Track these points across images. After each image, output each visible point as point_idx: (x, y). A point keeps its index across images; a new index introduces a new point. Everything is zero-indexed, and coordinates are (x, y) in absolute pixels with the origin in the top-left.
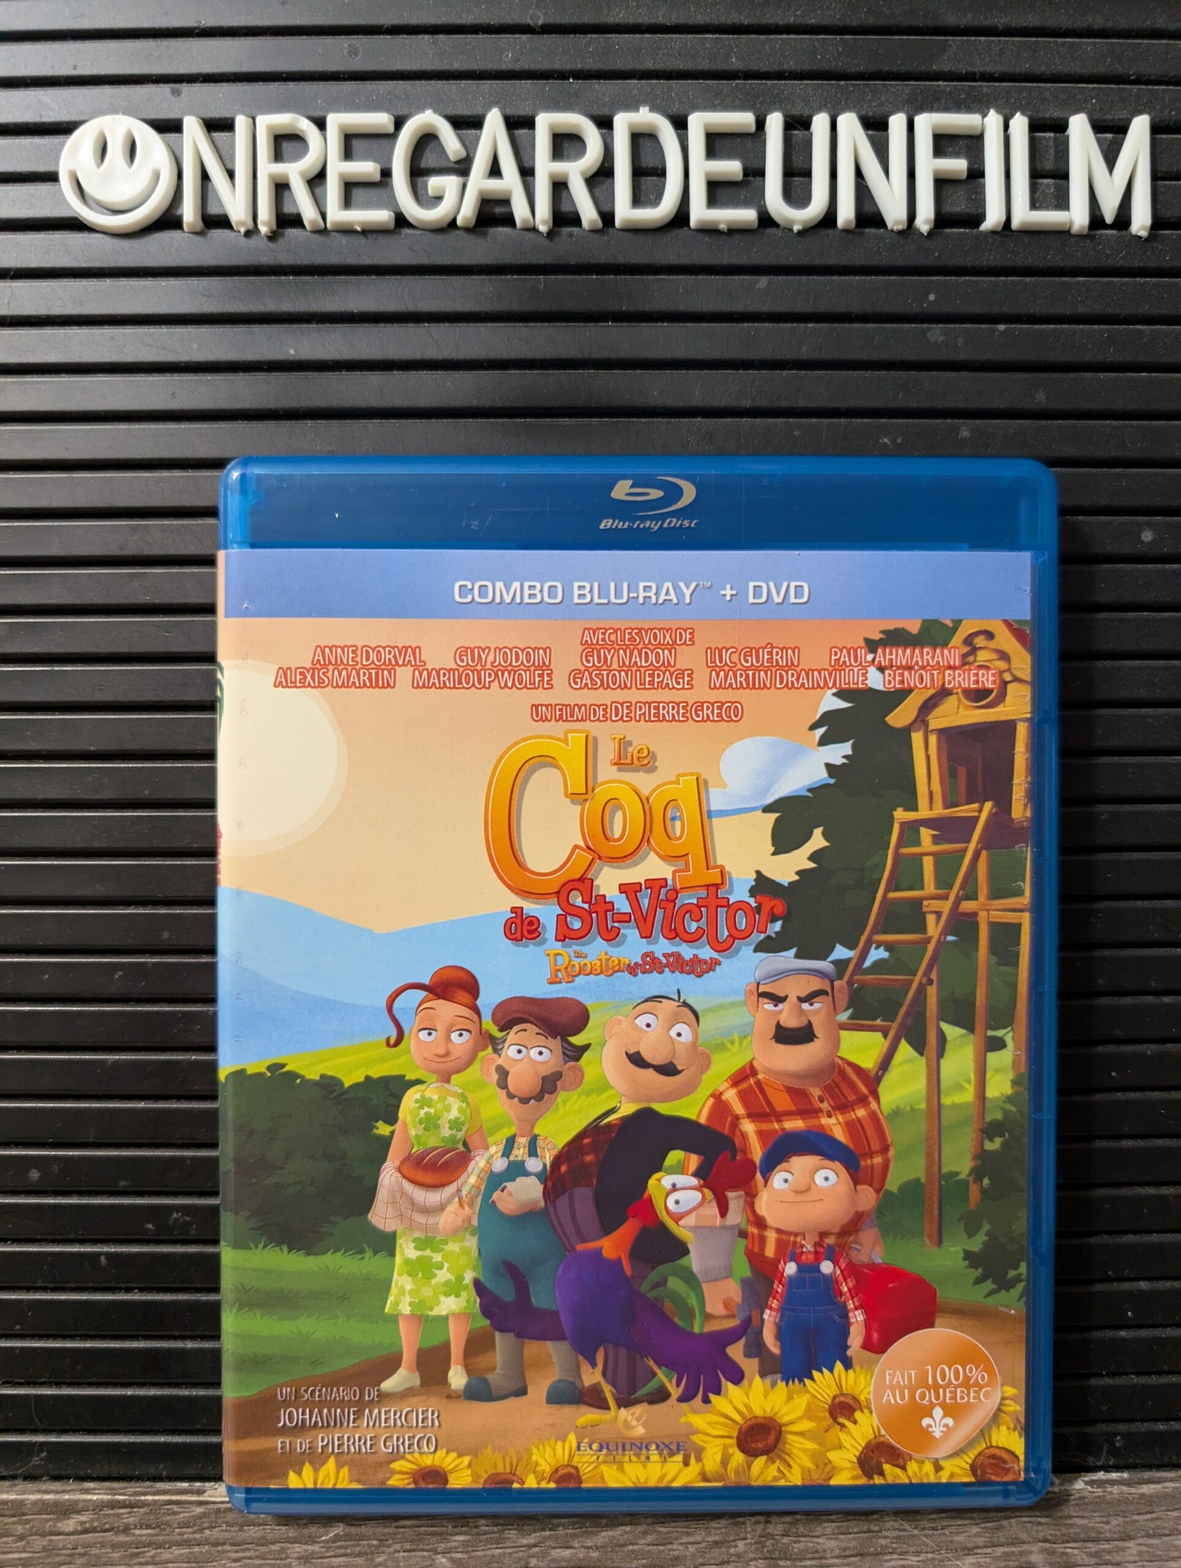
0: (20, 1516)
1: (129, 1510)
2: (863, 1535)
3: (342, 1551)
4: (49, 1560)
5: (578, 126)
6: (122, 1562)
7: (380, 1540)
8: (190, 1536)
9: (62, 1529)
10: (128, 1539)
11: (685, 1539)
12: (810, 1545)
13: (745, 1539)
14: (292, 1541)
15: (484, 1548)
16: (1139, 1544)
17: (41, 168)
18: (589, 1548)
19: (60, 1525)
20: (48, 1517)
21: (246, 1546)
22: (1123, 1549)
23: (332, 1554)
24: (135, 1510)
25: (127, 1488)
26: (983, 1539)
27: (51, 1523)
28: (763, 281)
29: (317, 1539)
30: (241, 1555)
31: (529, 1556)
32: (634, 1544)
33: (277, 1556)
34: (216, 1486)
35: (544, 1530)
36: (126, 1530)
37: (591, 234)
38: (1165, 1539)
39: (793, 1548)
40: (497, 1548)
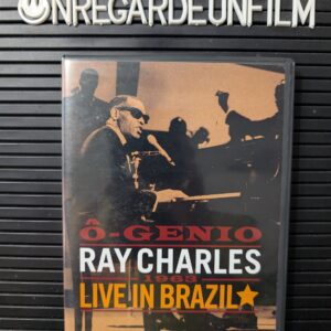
17: (13, 6)
28: (211, 40)
37: (164, 26)
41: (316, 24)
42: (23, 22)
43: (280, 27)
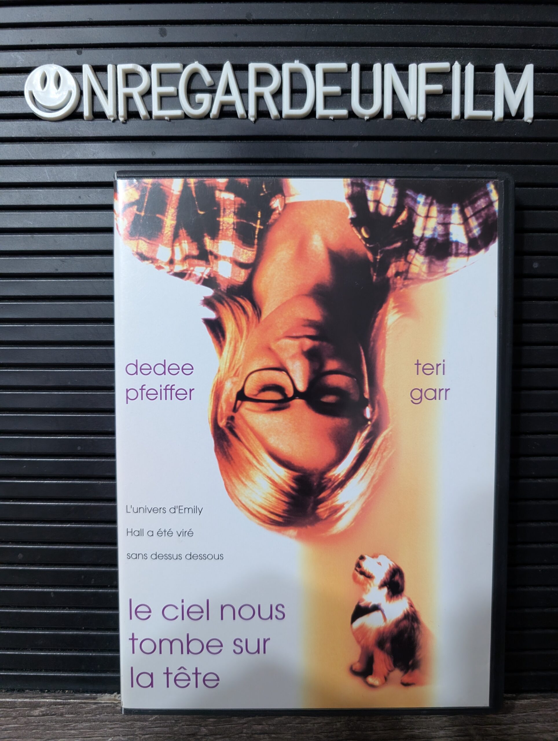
0: (14, 708)
1: (63, 706)
2: (393, 720)
3: (159, 725)
4: (28, 728)
5: (268, 69)
6: (60, 729)
7: (176, 721)
8: (91, 718)
9: (33, 714)
10: (63, 719)
11: (313, 722)
12: (370, 725)
13: (340, 722)
14: (136, 720)
15: (222, 724)
16: (520, 727)
17: (16, 89)
18: (269, 725)
19: (32, 712)
20: (27, 709)
21: (117, 722)
22: (512, 728)
23: (154, 726)
24: (66, 706)
25: (63, 696)
26: (450, 723)
27: (28, 711)
28: (356, 144)
29: (147, 720)
30: (113, 726)
31: (243, 728)
32: (291, 723)
33: (129, 727)
34: (102, 696)
35: (249, 717)
36: (62, 715)
37: (275, 121)
38: (532, 724)
39: (362, 726)
40: (229, 725)
41: (536, 116)
42: (33, 117)
43: (474, 120)
